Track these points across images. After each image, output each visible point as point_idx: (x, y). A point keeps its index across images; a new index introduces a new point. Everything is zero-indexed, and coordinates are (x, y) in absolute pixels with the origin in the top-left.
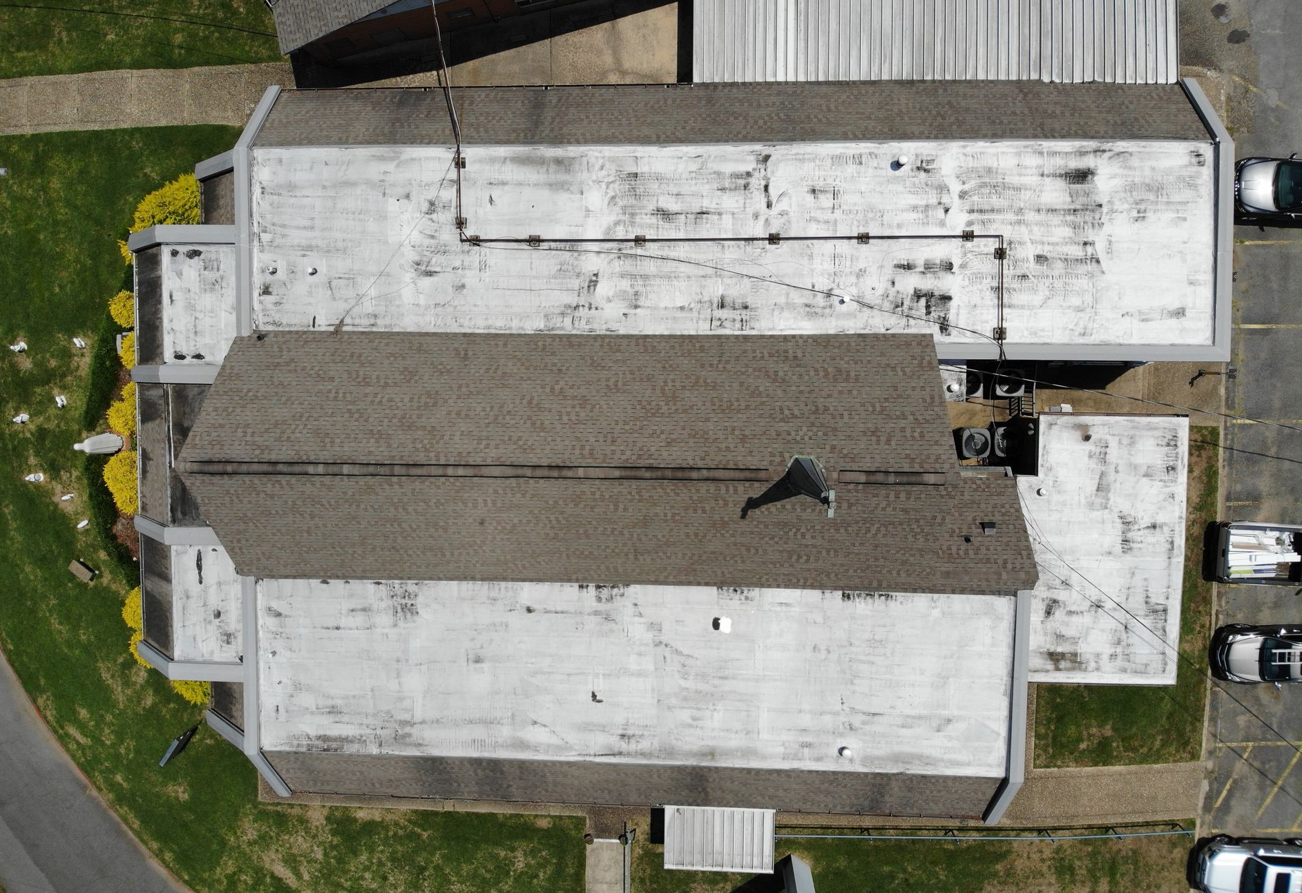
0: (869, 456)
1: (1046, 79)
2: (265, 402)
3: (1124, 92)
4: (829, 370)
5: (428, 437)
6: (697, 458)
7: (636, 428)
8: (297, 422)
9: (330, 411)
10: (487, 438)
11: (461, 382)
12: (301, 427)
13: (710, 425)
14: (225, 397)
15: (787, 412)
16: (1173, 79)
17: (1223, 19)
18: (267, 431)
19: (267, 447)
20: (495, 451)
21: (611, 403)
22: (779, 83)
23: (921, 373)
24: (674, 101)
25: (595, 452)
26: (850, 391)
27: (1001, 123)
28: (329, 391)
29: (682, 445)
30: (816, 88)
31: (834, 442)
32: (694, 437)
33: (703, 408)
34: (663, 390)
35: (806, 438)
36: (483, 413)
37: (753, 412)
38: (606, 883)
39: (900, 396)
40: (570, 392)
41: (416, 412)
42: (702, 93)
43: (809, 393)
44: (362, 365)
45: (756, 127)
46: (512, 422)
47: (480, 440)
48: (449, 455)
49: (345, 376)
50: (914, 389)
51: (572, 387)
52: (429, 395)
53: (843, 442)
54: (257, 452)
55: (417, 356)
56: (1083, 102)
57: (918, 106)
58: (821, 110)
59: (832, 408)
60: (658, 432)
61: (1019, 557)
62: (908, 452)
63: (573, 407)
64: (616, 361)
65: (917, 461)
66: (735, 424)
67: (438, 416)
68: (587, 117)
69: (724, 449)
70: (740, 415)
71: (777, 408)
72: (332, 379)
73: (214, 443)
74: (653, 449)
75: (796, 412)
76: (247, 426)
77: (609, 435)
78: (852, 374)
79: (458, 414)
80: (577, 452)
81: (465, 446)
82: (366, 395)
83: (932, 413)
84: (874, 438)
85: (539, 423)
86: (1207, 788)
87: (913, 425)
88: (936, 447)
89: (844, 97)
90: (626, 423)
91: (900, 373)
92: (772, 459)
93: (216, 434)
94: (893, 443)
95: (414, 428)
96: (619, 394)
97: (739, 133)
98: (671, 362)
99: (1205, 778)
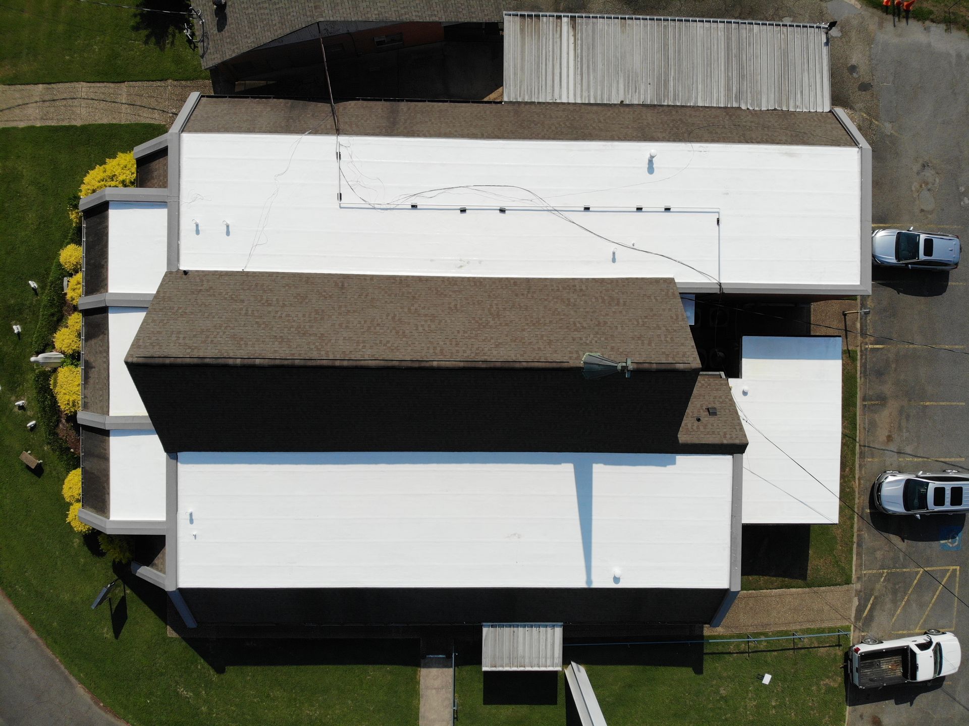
0: (638, 353)
1: (743, 107)
2: (192, 316)
3: (795, 116)
4: (605, 298)
5: (319, 341)
6: (518, 355)
7: (472, 335)
8: (218, 331)
9: (243, 323)
10: (364, 342)
11: (340, 304)
12: (221, 333)
13: (526, 334)
14: (160, 313)
15: (578, 325)
16: (827, 109)
17: (855, 75)
18: (195, 336)
19: (196, 347)
20: (369, 350)
21: (453, 319)
22: (563, 104)
23: (667, 300)
24: (491, 112)
25: (444, 352)
26: (621, 312)
27: (716, 133)
28: (241, 309)
29: (507, 346)
30: (589, 108)
31: (613, 345)
32: (515, 341)
33: (519, 322)
34: (489, 310)
35: (593, 342)
36: (359, 325)
37: (554, 325)
38: (435, 688)
39: (655, 315)
40: (422, 312)
41: (308, 324)
42: (510, 108)
43: (592, 312)
44: (265, 291)
45: (550, 130)
46: (381, 331)
47: (358, 342)
48: (336, 353)
49: (252, 299)
50: (664, 310)
51: (424, 308)
52: (317, 312)
53: (619, 345)
54: (189, 351)
55: (305, 286)
56: (769, 122)
57: (660, 121)
58: (594, 122)
59: (609, 323)
60: (489, 338)
61: (734, 430)
62: (663, 350)
63: (426, 321)
64: (454, 292)
65: (670, 356)
66: (543, 333)
67: (325, 327)
68: (430, 120)
69: (537, 349)
70: (546, 327)
71: (571, 323)
72: (243, 301)
73: (154, 344)
74: (486, 349)
75: (585, 325)
76: (179, 333)
77: (454, 340)
78: (621, 301)
79: (340, 325)
80: (431, 351)
81: (348, 347)
82: (269, 312)
83: (678, 325)
84: (640, 342)
85: (401, 332)
86: (857, 603)
87: (665, 333)
88: (683, 347)
89: (609, 114)
90: (465, 332)
91: (654, 300)
92: (571, 355)
93: (155, 338)
94: (653, 345)
95: (307, 335)
96: (458, 313)
97: (538, 134)
98: (493, 293)
99: (856, 596)
